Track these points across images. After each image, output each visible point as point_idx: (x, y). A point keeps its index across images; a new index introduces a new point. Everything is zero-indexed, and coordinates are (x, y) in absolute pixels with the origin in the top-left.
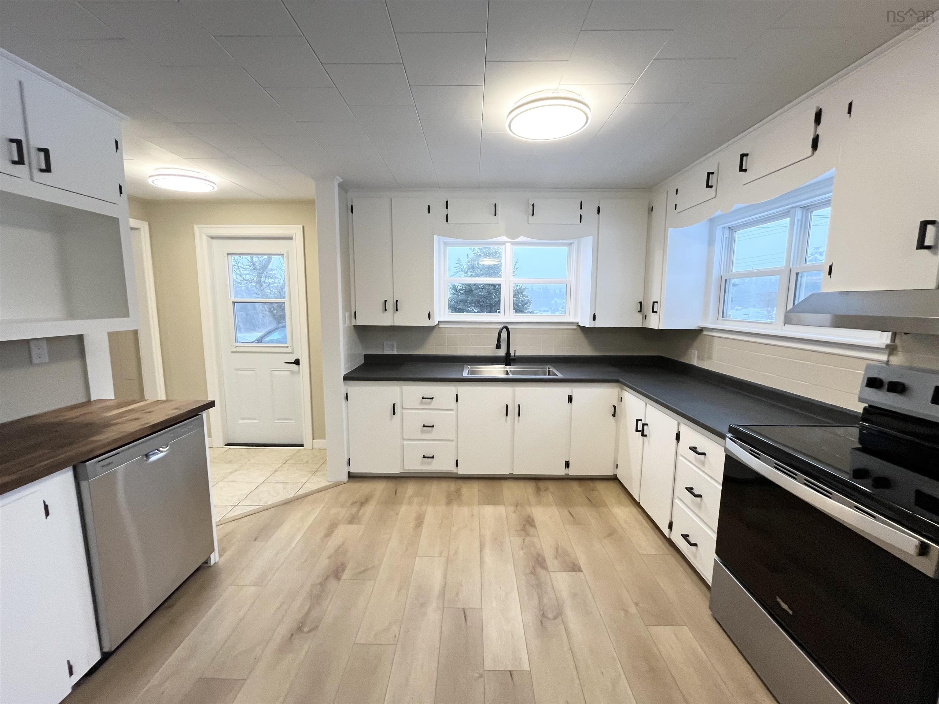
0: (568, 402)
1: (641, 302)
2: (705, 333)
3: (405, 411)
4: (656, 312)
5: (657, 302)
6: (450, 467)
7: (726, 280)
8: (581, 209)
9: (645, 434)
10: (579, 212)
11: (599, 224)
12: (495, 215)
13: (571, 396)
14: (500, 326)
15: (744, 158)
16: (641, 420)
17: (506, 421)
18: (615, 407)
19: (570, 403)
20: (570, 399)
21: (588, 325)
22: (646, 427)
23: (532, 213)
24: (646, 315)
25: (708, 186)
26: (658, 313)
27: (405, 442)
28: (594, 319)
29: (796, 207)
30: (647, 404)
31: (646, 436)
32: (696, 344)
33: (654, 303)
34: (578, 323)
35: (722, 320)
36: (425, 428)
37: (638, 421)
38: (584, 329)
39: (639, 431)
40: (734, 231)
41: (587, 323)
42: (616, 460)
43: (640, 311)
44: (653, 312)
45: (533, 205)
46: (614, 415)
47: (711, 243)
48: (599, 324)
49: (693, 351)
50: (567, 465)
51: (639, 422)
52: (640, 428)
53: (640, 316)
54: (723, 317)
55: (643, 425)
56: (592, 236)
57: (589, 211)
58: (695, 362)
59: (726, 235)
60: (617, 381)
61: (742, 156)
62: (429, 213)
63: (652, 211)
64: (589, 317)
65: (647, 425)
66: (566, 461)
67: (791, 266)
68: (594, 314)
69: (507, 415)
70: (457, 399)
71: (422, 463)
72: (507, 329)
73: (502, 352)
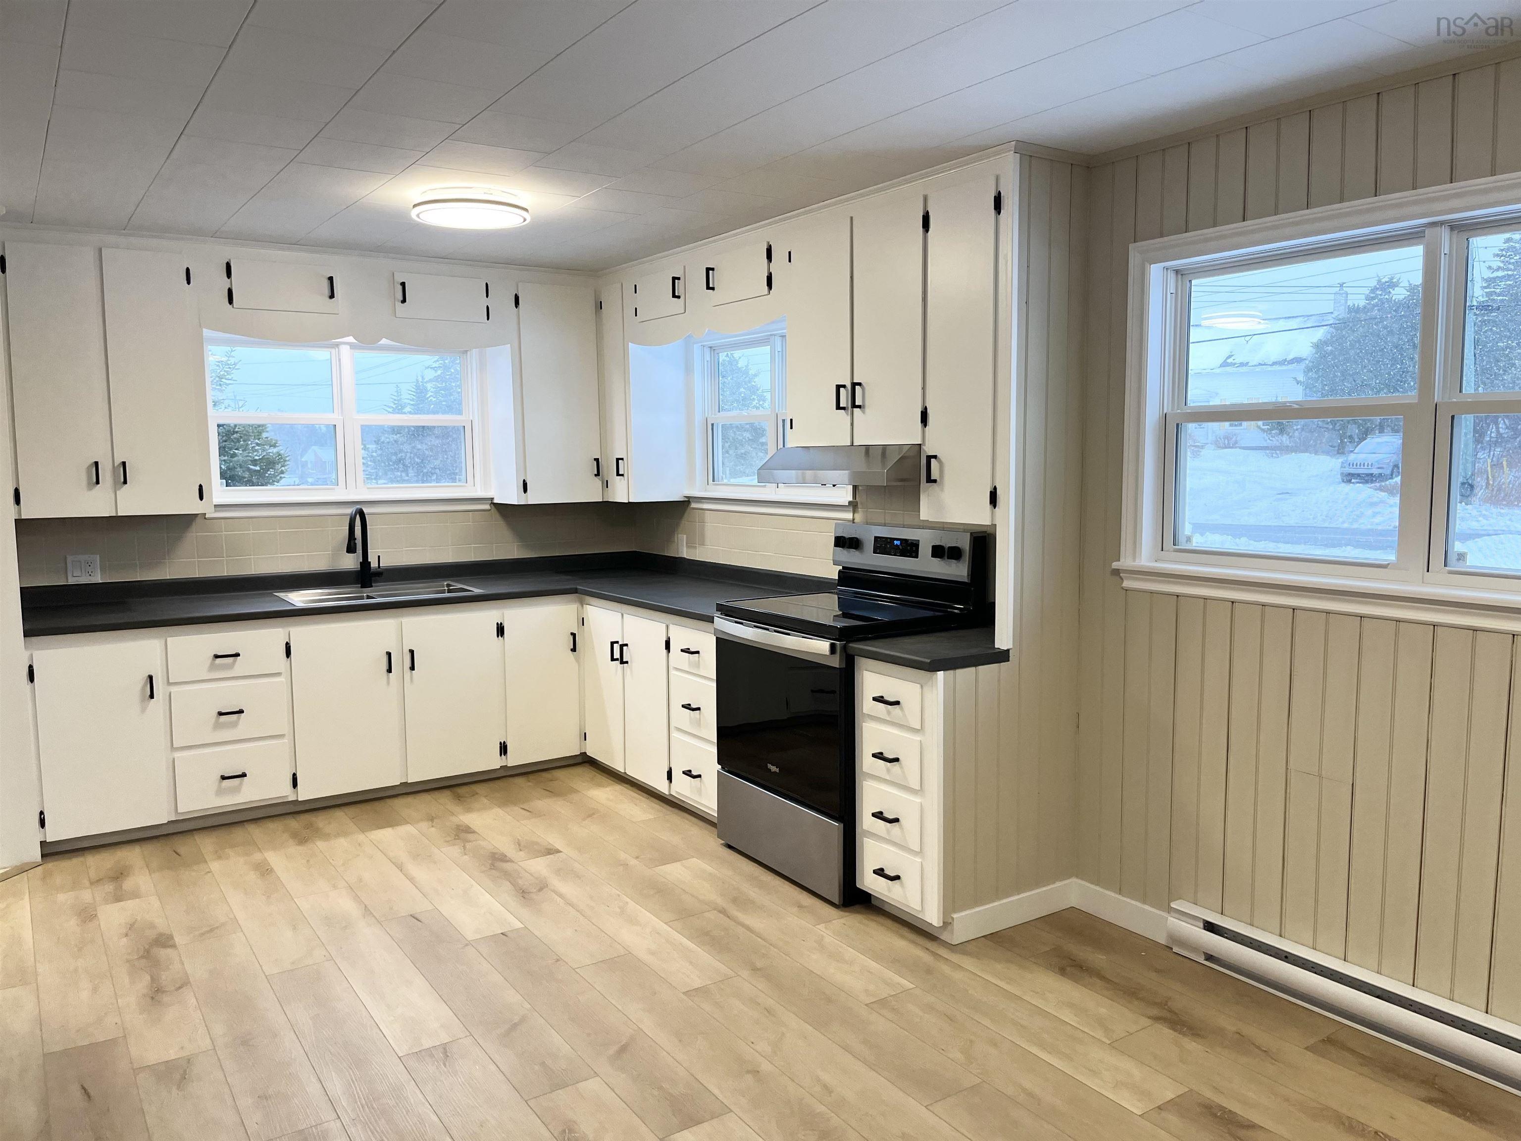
0: (498, 636)
1: (598, 459)
2: (693, 505)
3: (174, 689)
4: (622, 475)
5: (622, 459)
6: (282, 791)
7: (713, 425)
8: (487, 296)
9: (625, 660)
10: (485, 302)
11: (519, 323)
12: (332, 296)
13: (501, 623)
15: (711, 272)
16: (617, 642)
17: (388, 683)
18: (574, 635)
19: (500, 637)
20: (500, 630)
21: (514, 501)
22: (625, 648)
23: (401, 298)
24: (607, 481)
25: (674, 296)
26: (626, 475)
27: (177, 755)
28: (525, 490)
29: (775, 335)
30: (625, 615)
31: (627, 662)
32: (684, 523)
33: (618, 460)
34: (492, 499)
35: (714, 485)
36: (223, 718)
37: (612, 643)
38: (504, 510)
39: (617, 659)
40: (716, 352)
41: (513, 497)
42: (582, 726)
43: (598, 475)
44: (618, 474)
45: (403, 284)
46: (574, 650)
47: (688, 369)
48: (534, 498)
49: (679, 535)
50: (504, 749)
51: (615, 645)
52: (617, 655)
53: (598, 482)
54: (713, 481)
55: (622, 646)
56: (509, 345)
57: (501, 301)
58: (685, 553)
59: (708, 358)
60: (575, 591)
61: (708, 270)
62: (189, 283)
63: (601, 308)
64: (517, 487)
65: (626, 645)
66: (501, 743)
67: (777, 411)
68: (524, 481)
69: (389, 670)
70: (288, 653)
71: (220, 792)
72: (361, 514)
73: (350, 562)
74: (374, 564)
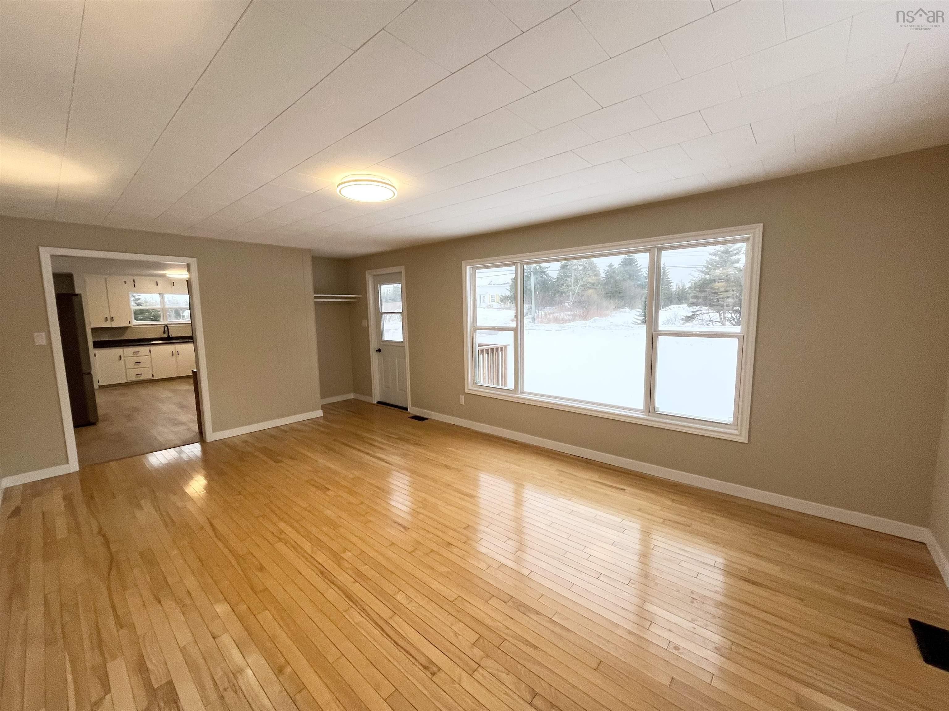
3: (126, 358)
6: (149, 377)
12: (157, 285)
14: (164, 326)
17: (173, 358)
23: (173, 285)
27: (127, 370)
36: (136, 364)
45: (174, 283)
62: (125, 284)
69: (173, 355)
70: (150, 352)
71: (136, 377)
72: (167, 327)
73: (165, 336)
74: (171, 336)
